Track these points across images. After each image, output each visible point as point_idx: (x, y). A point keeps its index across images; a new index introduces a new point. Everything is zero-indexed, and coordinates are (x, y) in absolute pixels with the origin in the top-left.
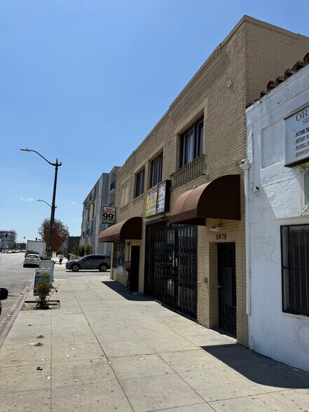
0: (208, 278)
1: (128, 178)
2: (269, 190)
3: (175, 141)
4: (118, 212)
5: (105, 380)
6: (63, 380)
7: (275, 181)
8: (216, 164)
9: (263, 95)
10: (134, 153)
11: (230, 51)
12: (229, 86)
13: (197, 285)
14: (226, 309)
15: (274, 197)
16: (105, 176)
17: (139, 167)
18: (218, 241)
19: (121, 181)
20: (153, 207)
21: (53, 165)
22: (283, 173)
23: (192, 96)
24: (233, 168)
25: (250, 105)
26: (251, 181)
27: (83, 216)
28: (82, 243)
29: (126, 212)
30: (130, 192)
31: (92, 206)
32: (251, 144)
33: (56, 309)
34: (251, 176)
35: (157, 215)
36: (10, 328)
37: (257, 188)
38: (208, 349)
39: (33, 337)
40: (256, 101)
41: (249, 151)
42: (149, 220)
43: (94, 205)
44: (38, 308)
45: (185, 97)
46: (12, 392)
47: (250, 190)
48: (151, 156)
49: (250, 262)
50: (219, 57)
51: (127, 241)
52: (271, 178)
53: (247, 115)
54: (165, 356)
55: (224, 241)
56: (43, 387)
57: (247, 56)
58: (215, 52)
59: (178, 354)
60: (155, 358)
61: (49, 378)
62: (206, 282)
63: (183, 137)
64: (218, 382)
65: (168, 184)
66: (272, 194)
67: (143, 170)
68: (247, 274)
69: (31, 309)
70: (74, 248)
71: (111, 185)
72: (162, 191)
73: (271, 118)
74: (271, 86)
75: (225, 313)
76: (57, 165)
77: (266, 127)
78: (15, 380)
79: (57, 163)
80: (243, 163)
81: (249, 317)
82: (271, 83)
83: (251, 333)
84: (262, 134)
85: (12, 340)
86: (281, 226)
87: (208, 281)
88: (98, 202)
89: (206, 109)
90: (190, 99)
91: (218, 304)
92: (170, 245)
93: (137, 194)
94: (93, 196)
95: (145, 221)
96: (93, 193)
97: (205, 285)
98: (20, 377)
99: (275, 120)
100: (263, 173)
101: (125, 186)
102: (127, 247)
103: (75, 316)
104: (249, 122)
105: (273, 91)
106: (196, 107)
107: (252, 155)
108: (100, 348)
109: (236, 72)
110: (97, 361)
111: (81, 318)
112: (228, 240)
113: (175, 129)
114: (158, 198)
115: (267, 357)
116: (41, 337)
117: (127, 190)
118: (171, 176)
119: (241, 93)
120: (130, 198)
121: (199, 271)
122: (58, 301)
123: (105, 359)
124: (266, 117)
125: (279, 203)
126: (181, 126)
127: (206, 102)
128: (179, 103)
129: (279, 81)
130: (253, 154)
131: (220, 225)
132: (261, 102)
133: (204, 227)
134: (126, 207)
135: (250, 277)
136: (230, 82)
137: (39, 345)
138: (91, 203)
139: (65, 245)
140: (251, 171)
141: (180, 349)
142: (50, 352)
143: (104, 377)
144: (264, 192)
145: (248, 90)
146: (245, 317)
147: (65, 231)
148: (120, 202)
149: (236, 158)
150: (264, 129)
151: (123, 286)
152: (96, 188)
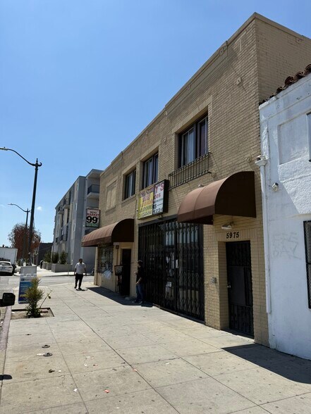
0: (218, 278)
1: (114, 180)
2: (289, 186)
3: (173, 140)
4: (103, 215)
5: (139, 388)
6: (93, 392)
7: (296, 177)
8: (225, 162)
9: (279, 90)
10: (122, 154)
11: (238, 49)
12: (238, 83)
13: (203, 286)
14: (238, 309)
15: (295, 192)
16: (81, 179)
17: (129, 168)
18: (229, 240)
19: (106, 183)
20: (148, 208)
21: (33, 165)
22: (305, 168)
23: (192, 95)
24: (246, 165)
25: (264, 101)
26: (268, 177)
27: (55, 221)
28: (55, 250)
29: (112, 215)
30: (118, 194)
31: (66, 211)
32: (266, 140)
33: (48, 316)
34: (268, 172)
35: (153, 216)
36: (7, 338)
37: (277, 184)
38: (230, 350)
39: (38, 347)
40: (271, 97)
41: (265, 147)
42: (143, 222)
43: (69, 210)
44: (29, 317)
45: (184, 95)
46: (40, 409)
47: (267, 186)
48: (143, 156)
49: (269, 260)
50: (225, 55)
51: (115, 244)
52: (292, 174)
53: (260, 112)
54: (190, 359)
55: (236, 239)
56: (73, 401)
57: (258, 53)
58: (220, 49)
59: (202, 357)
60: (180, 362)
61: (75, 390)
62: (216, 282)
63: (182, 136)
64: (258, 383)
65: (167, 183)
66: (293, 189)
67: (133, 171)
68: (266, 272)
69: (22, 318)
70: (46, 255)
71: (88, 189)
72: (160, 191)
73: (289, 113)
74: (289, 82)
75: (236, 312)
76: (37, 165)
77: (283, 124)
78: (38, 395)
79: (37, 163)
80: (259, 159)
81: (269, 316)
82: (289, 78)
83: (271, 332)
84: (279, 130)
85: (14, 351)
86: (305, 222)
87: (218, 281)
88: (74, 206)
89: (210, 107)
90: (191, 97)
91: (227, 304)
92: (169, 247)
93: (126, 196)
94: (67, 200)
95: (137, 222)
96: (68, 197)
97: (214, 285)
98: (42, 391)
99: (295, 115)
100: (281, 169)
101: (111, 188)
102: (115, 251)
103: (74, 322)
104: (263, 118)
105: (291, 87)
106: (198, 105)
107: (268, 152)
108: (117, 355)
109: (246, 68)
110: (121, 369)
111: (81, 325)
112: (241, 238)
113: (173, 128)
114: (154, 198)
115: (292, 356)
116: (46, 346)
117: (114, 192)
118: (170, 175)
119: (253, 90)
120: (117, 200)
121: (206, 271)
122: (49, 309)
123: (129, 367)
124: (284, 114)
125: (301, 198)
126: (180, 124)
127: (210, 99)
128: (177, 102)
129: (299, 77)
130: (269, 150)
131: (232, 223)
132: (278, 99)
133: (211, 226)
134: (114, 209)
135: (269, 275)
136: (239, 79)
137: (48, 355)
138: (66, 208)
139: (36, 253)
140: (268, 168)
141: (202, 352)
142: (64, 362)
143: (136, 386)
144: (284, 187)
145: (260, 86)
146: (264, 316)
147: (37, 237)
148: (105, 205)
149: (249, 155)
150: (280, 125)
151: (111, 291)
152: (71, 192)
